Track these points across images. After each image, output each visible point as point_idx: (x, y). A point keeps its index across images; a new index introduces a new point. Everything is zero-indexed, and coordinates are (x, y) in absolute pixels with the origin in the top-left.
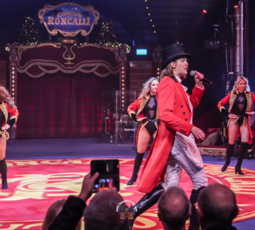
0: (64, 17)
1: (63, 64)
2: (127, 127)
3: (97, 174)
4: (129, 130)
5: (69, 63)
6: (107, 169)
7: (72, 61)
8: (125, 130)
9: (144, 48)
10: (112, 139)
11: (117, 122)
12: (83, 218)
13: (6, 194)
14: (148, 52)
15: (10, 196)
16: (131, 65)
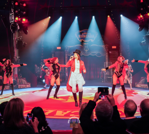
0: (84, 35)
1: (84, 52)
2: (109, 76)
3: (100, 93)
4: (109, 77)
5: (86, 52)
6: (104, 91)
7: (87, 51)
8: (108, 77)
9: (115, 46)
10: (103, 81)
11: (105, 74)
12: (94, 110)
13: (65, 100)
14: (116, 47)
15: (66, 101)
16: (110, 52)
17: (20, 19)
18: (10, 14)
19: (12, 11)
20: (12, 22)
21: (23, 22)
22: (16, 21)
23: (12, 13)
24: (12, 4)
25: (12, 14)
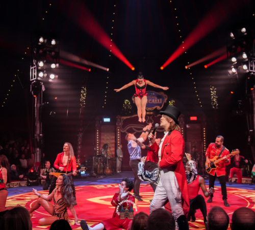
9: (195, 116)
14: (197, 118)
16: (187, 126)
17: (46, 75)
18: (31, 68)
19: (34, 64)
20: (33, 81)
21: (50, 80)
22: (39, 79)
23: (34, 66)
24: (35, 52)
25: (33, 68)
